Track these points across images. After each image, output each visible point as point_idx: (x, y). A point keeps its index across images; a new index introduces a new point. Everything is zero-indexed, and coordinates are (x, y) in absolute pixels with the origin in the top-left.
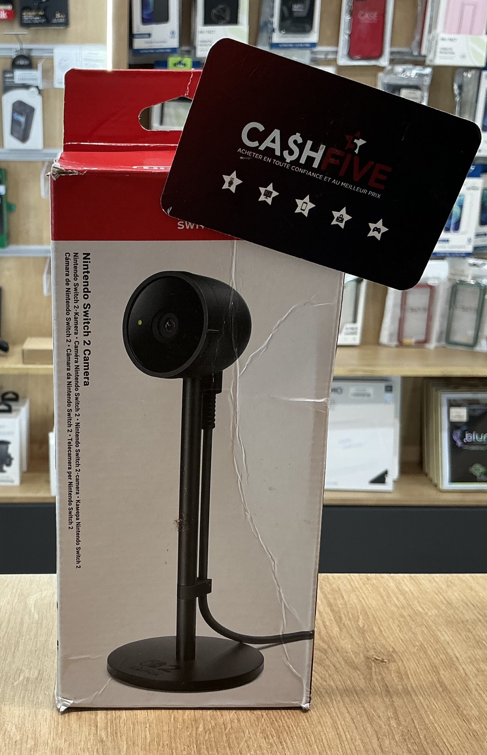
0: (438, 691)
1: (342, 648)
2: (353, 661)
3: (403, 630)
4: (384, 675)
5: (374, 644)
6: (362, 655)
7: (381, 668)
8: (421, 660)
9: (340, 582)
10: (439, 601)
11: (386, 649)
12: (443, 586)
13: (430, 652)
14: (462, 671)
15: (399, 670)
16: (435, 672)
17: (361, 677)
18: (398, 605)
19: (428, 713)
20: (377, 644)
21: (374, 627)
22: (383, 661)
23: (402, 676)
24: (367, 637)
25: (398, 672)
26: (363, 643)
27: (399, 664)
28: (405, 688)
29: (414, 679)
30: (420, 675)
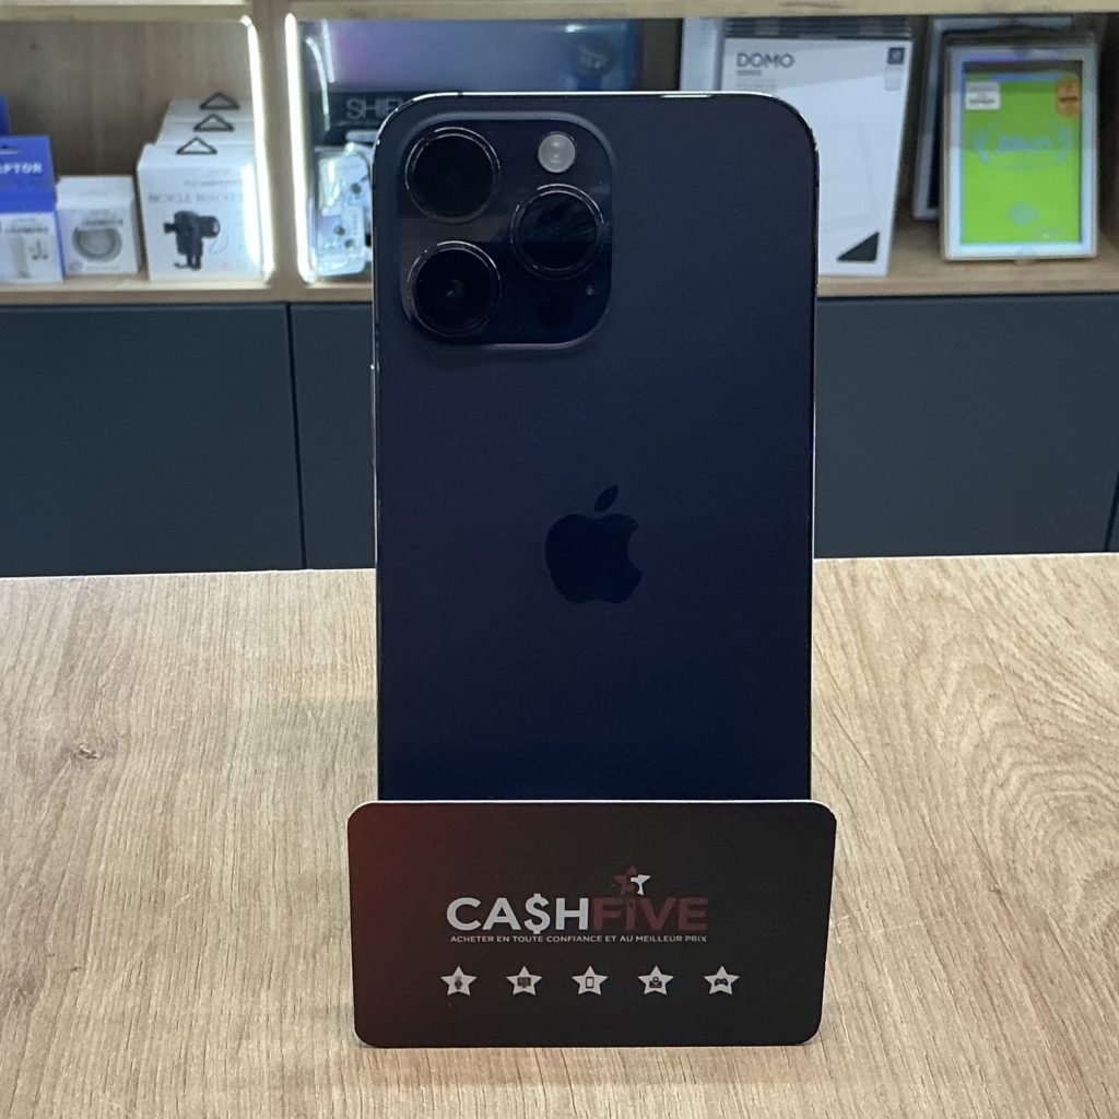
0: (152, 815)
1: (32, 732)
2: (35, 758)
3: (173, 689)
4: (74, 784)
5: (99, 722)
6: (60, 744)
7: (78, 770)
8: (164, 752)
9: (123, 594)
10: (288, 627)
11: (116, 730)
12: (317, 596)
13: (195, 733)
14: (225, 773)
15: (110, 772)
16: (173, 776)
17: (27, 789)
18: (202, 640)
19: (103, 858)
20: (105, 722)
22: (90, 756)
23: (107, 784)
24: (97, 706)
25: (105, 778)
26: (80, 719)
27: (119, 759)
28: (94, 812)
29: (125, 791)
30: (141, 784)
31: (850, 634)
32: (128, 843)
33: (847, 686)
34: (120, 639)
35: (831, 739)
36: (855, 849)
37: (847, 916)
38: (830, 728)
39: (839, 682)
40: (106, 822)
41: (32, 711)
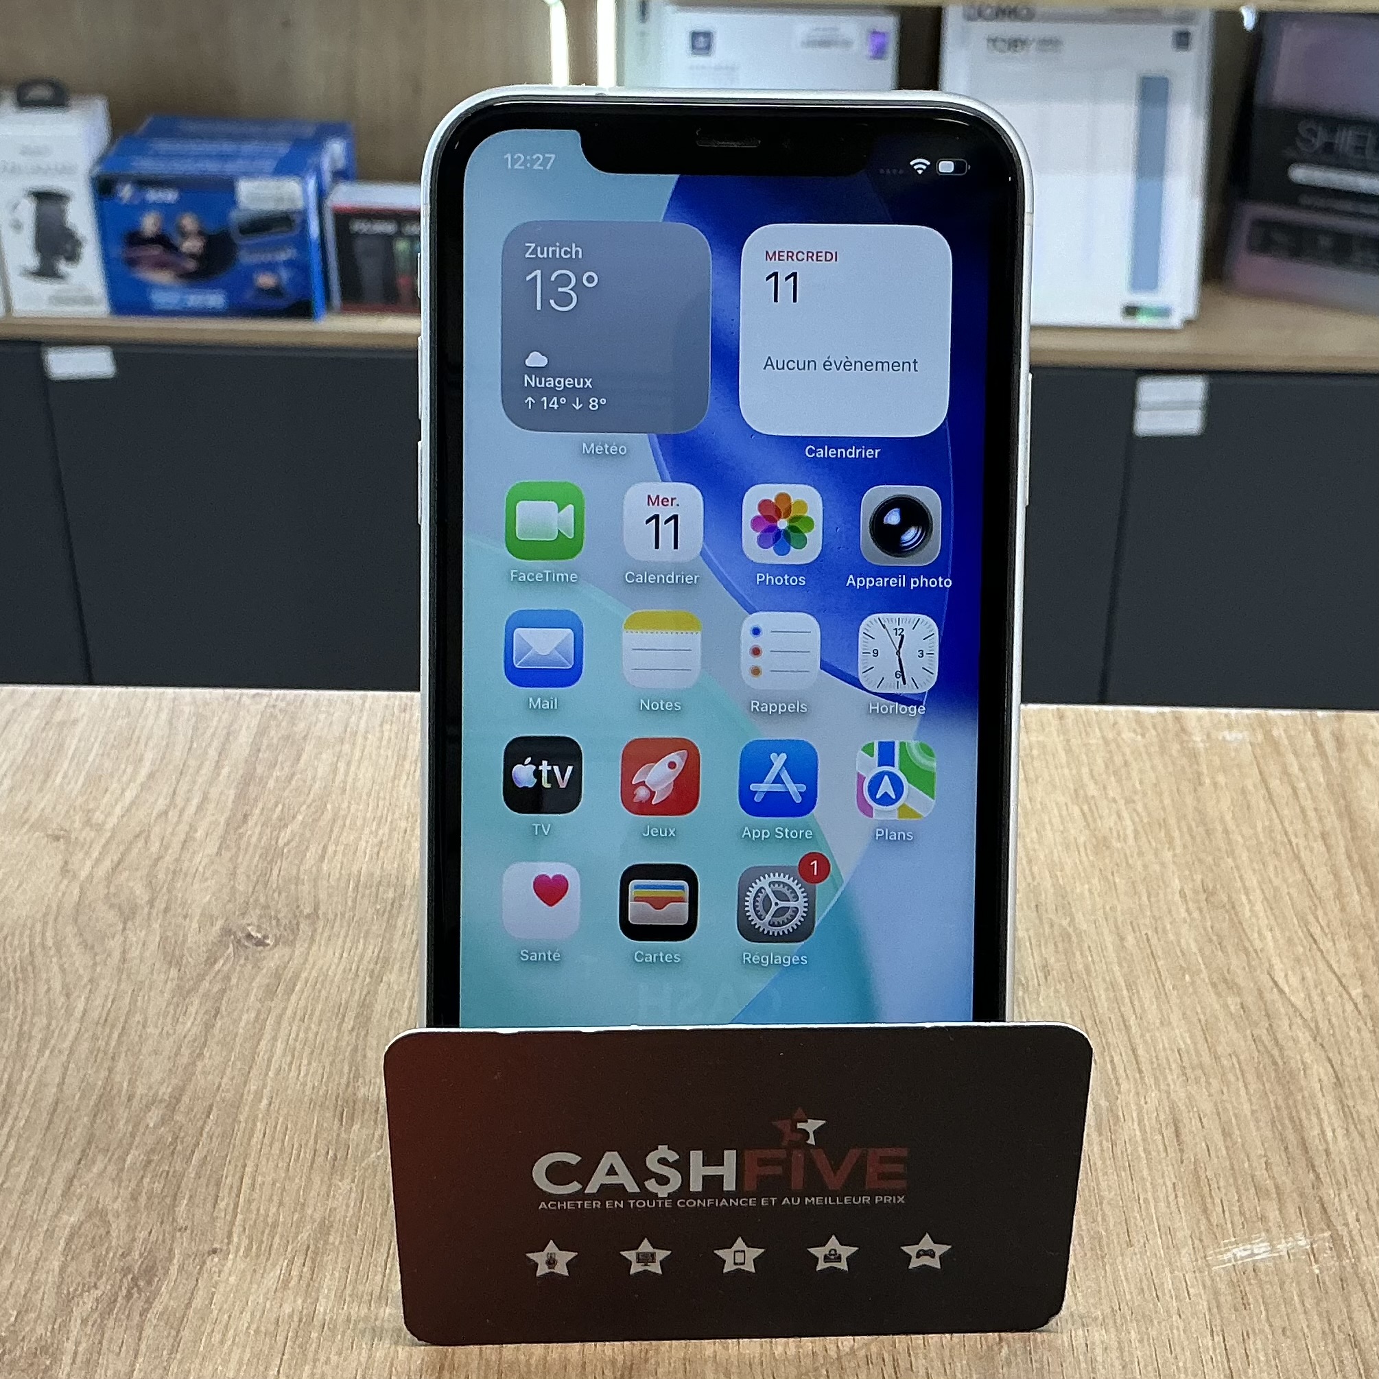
0: (339, 1030)
1: (183, 904)
2: (184, 941)
3: (382, 853)
4: (234, 981)
5: (276, 895)
6: (220, 923)
7: (242, 961)
8: (362, 941)
9: (322, 717)
11: (298, 907)
15: (286, 967)
16: (371, 977)
19: (267, 1091)
20: (284, 895)
21: (312, 849)
22: (261, 943)
23: (279, 985)
24: (275, 872)
25: (278, 976)
26: (251, 889)
27: (299, 949)
28: (260, 1021)
29: (305, 994)
30: (327, 984)
31: (1335, 818)
32: (303, 1069)
33: (1328, 894)
34: (314, 778)
35: (1306, 969)
36: (1340, 1132)
37: (1327, 1234)
38: (1305, 951)
39: (1317, 887)
40: (275, 1039)
41: (186, 875)
